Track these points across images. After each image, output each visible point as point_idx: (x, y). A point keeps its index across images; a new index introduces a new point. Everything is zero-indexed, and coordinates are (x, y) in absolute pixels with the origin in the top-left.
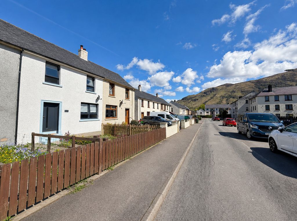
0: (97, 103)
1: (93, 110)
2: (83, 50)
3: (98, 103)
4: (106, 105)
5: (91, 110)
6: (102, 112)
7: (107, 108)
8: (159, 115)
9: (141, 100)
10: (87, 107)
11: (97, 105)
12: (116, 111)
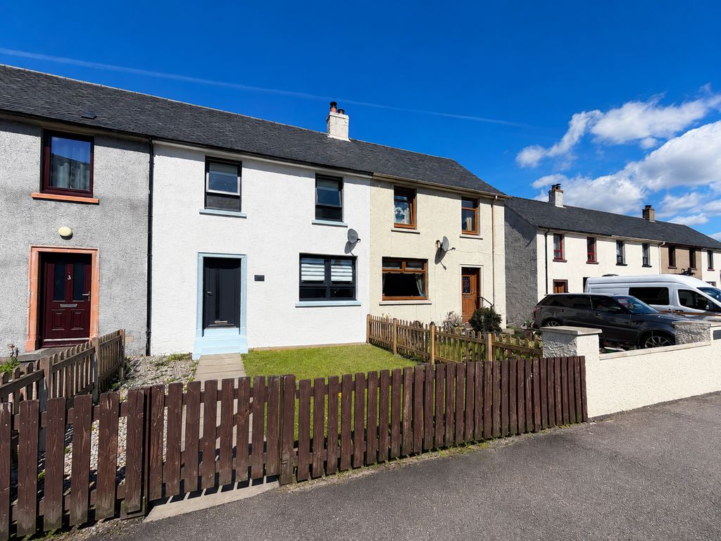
0: (349, 254)
1: (341, 274)
2: (337, 115)
3: (354, 252)
4: (383, 258)
5: (332, 274)
6: (369, 280)
7: (386, 268)
8: (633, 291)
9: (551, 238)
10: (323, 266)
11: (352, 260)
12: (423, 276)
